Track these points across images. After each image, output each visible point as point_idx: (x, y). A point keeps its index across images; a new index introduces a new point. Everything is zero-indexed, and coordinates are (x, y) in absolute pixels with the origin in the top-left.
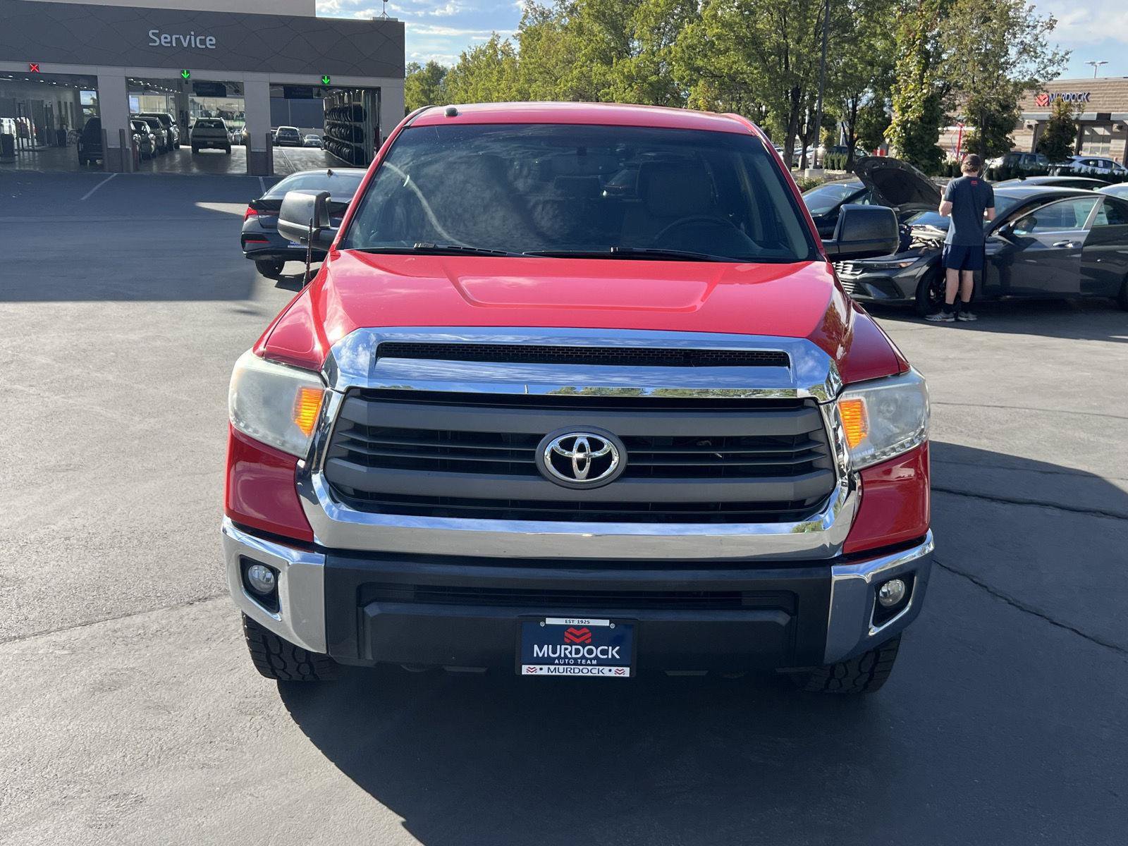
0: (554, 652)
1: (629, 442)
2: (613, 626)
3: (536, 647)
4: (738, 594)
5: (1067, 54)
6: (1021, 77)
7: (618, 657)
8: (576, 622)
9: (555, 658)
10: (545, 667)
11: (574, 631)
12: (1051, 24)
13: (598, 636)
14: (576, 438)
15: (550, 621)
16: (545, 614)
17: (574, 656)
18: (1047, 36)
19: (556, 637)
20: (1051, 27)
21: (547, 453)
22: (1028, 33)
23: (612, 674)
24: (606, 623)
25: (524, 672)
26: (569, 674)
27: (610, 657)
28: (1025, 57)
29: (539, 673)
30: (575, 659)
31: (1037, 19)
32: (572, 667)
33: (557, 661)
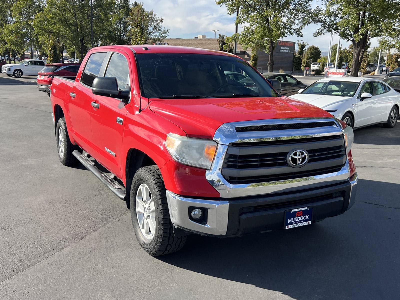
0: (293, 220)
1: (309, 152)
2: (308, 209)
3: (289, 220)
4: (332, 194)
5: (168, 30)
6: (154, 37)
7: (308, 218)
8: (299, 210)
9: (293, 222)
10: (291, 226)
11: (299, 213)
12: (162, 20)
13: (304, 213)
14: (297, 152)
15: (293, 211)
16: (291, 209)
17: (298, 220)
18: (161, 24)
19: (294, 215)
20: (162, 21)
21: (290, 158)
22: (155, 23)
23: (307, 224)
24: (306, 208)
25: (286, 228)
26: (297, 226)
27: (306, 219)
28: (155, 30)
29: (290, 228)
30: (298, 221)
31: (157, 18)
32: (298, 224)
33: (294, 223)
